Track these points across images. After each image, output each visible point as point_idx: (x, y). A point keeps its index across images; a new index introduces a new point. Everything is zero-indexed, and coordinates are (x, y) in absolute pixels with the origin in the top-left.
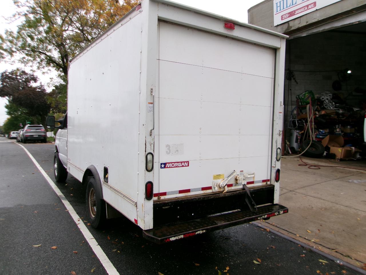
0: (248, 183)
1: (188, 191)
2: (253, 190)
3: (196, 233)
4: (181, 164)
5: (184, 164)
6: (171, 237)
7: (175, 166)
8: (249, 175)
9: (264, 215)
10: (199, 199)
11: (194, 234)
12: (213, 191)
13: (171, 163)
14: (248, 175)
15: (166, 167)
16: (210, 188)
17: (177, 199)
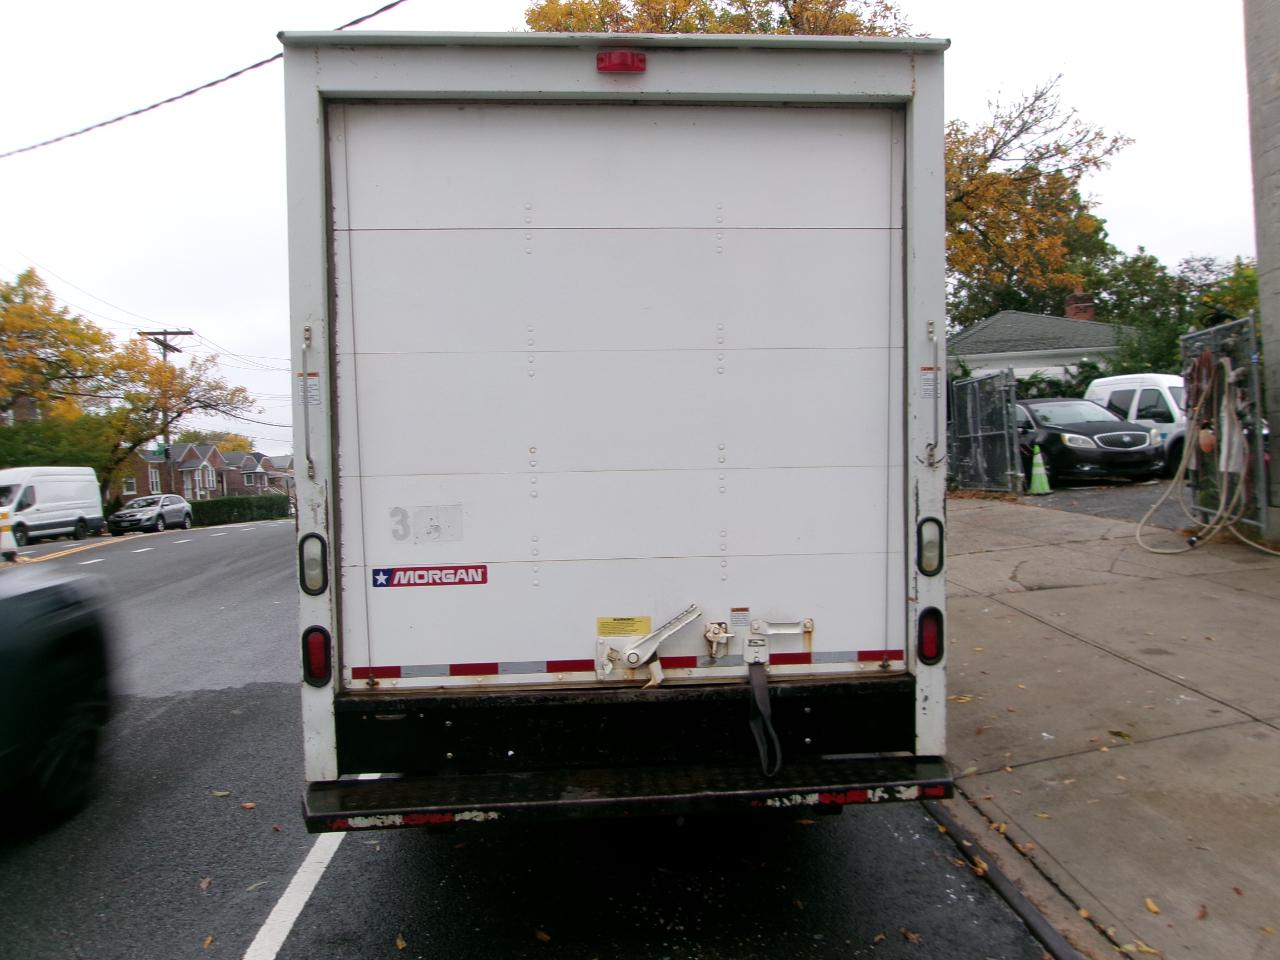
0: (776, 659)
1: (491, 669)
2: (793, 688)
3: (458, 817)
4: (455, 574)
5: (464, 576)
6: (353, 816)
7: (431, 581)
8: (771, 625)
9: (803, 794)
10: (520, 700)
11: (447, 818)
12: (601, 678)
13: (415, 569)
14: (765, 625)
15: (396, 582)
16: (587, 665)
17: (445, 693)
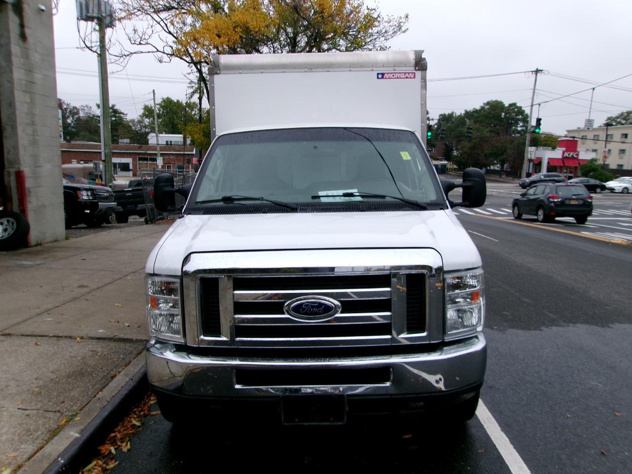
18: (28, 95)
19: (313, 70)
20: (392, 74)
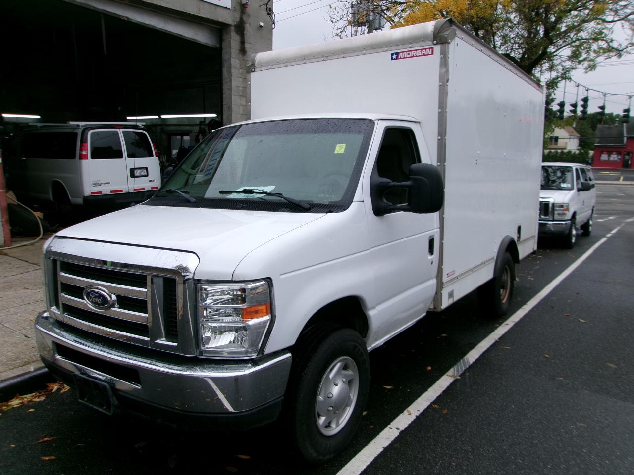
18: (244, 99)
19: (329, 58)
20: (408, 53)
